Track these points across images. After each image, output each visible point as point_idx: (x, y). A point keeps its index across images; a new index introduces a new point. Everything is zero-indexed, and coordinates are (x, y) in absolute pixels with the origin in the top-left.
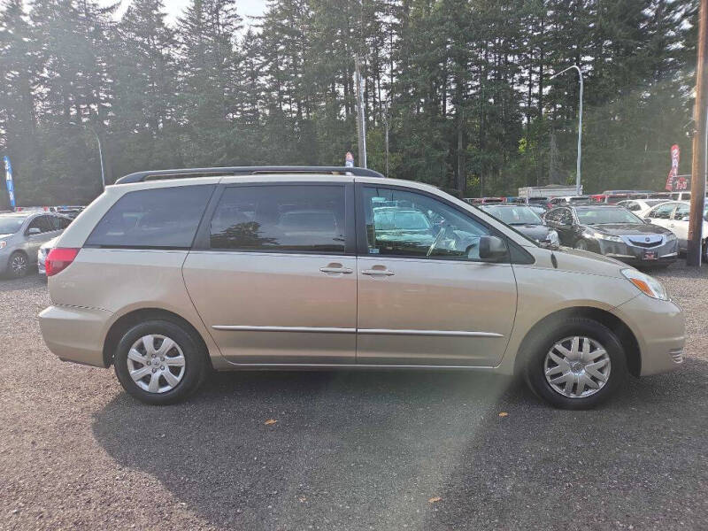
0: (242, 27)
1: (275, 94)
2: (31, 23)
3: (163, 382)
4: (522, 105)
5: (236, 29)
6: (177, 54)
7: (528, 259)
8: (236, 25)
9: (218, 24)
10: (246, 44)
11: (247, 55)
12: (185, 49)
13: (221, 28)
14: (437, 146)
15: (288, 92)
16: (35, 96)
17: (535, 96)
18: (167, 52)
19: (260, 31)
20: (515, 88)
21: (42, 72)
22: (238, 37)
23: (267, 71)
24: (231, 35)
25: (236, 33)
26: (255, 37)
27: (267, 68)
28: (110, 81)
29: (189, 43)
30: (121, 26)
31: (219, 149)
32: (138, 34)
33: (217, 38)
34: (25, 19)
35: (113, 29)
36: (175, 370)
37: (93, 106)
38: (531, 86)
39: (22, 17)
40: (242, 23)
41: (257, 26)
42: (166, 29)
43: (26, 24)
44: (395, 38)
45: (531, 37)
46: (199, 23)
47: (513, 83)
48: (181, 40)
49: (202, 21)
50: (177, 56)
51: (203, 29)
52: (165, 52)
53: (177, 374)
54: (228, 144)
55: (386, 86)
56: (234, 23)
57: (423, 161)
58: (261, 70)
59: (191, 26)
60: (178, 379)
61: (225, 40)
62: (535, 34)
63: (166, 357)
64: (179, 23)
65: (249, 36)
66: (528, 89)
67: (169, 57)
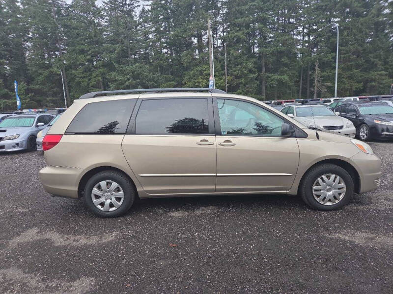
0: (139, 6)
1: (158, 44)
2: (21, 6)
3: (111, 205)
4: (299, 47)
5: (136, 7)
6: (104, 23)
7: (305, 135)
8: (136, 5)
9: (126, 4)
10: (142, 15)
11: (143, 22)
12: (107, 19)
13: (127, 6)
14: (251, 71)
15: (166, 43)
16: (25, 48)
17: (306, 42)
18: (97, 21)
19: (150, 8)
20: (295, 37)
21: (29, 34)
22: (137, 12)
23: (153, 31)
24: (133, 11)
25: (136, 9)
26: (147, 12)
27: (153, 29)
28: (65, 38)
29: (109, 16)
30: (71, 7)
31: (128, 76)
32: (81, 12)
33: (125, 12)
34: (18, 4)
35: (67, 9)
36: (118, 199)
37: (57, 53)
38: (304, 36)
39: (17, 3)
40: (139, 4)
41: (147, 5)
42: (96, 8)
43: (18, 7)
44: (225, 10)
45: (304, 8)
46: (115, 4)
47: (294, 35)
48: (105, 14)
49: (117, 3)
50: (103, 23)
51: (117, 7)
52: (96, 21)
53: (119, 201)
54: (133, 72)
55: (220, 38)
56: (135, 4)
57: (242, 80)
58: (150, 30)
59: (110, 6)
60: (120, 204)
61: (129, 13)
62: (306, 6)
63: (114, 193)
64: (103, 4)
65: (143, 11)
66: (302, 38)
67: (99, 24)
